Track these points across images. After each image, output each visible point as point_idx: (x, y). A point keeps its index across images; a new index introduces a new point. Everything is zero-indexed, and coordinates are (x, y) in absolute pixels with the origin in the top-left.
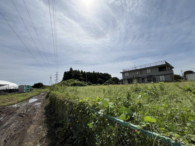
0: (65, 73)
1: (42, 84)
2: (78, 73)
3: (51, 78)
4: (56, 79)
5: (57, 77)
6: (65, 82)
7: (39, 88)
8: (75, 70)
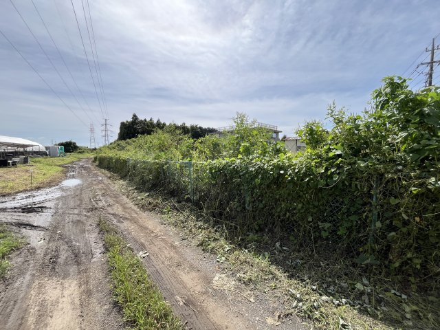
0: (123, 124)
1: (75, 143)
2: (148, 126)
3: (92, 130)
4: (104, 133)
5: (106, 130)
6: (123, 143)
7: (71, 152)
8: (143, 119)
